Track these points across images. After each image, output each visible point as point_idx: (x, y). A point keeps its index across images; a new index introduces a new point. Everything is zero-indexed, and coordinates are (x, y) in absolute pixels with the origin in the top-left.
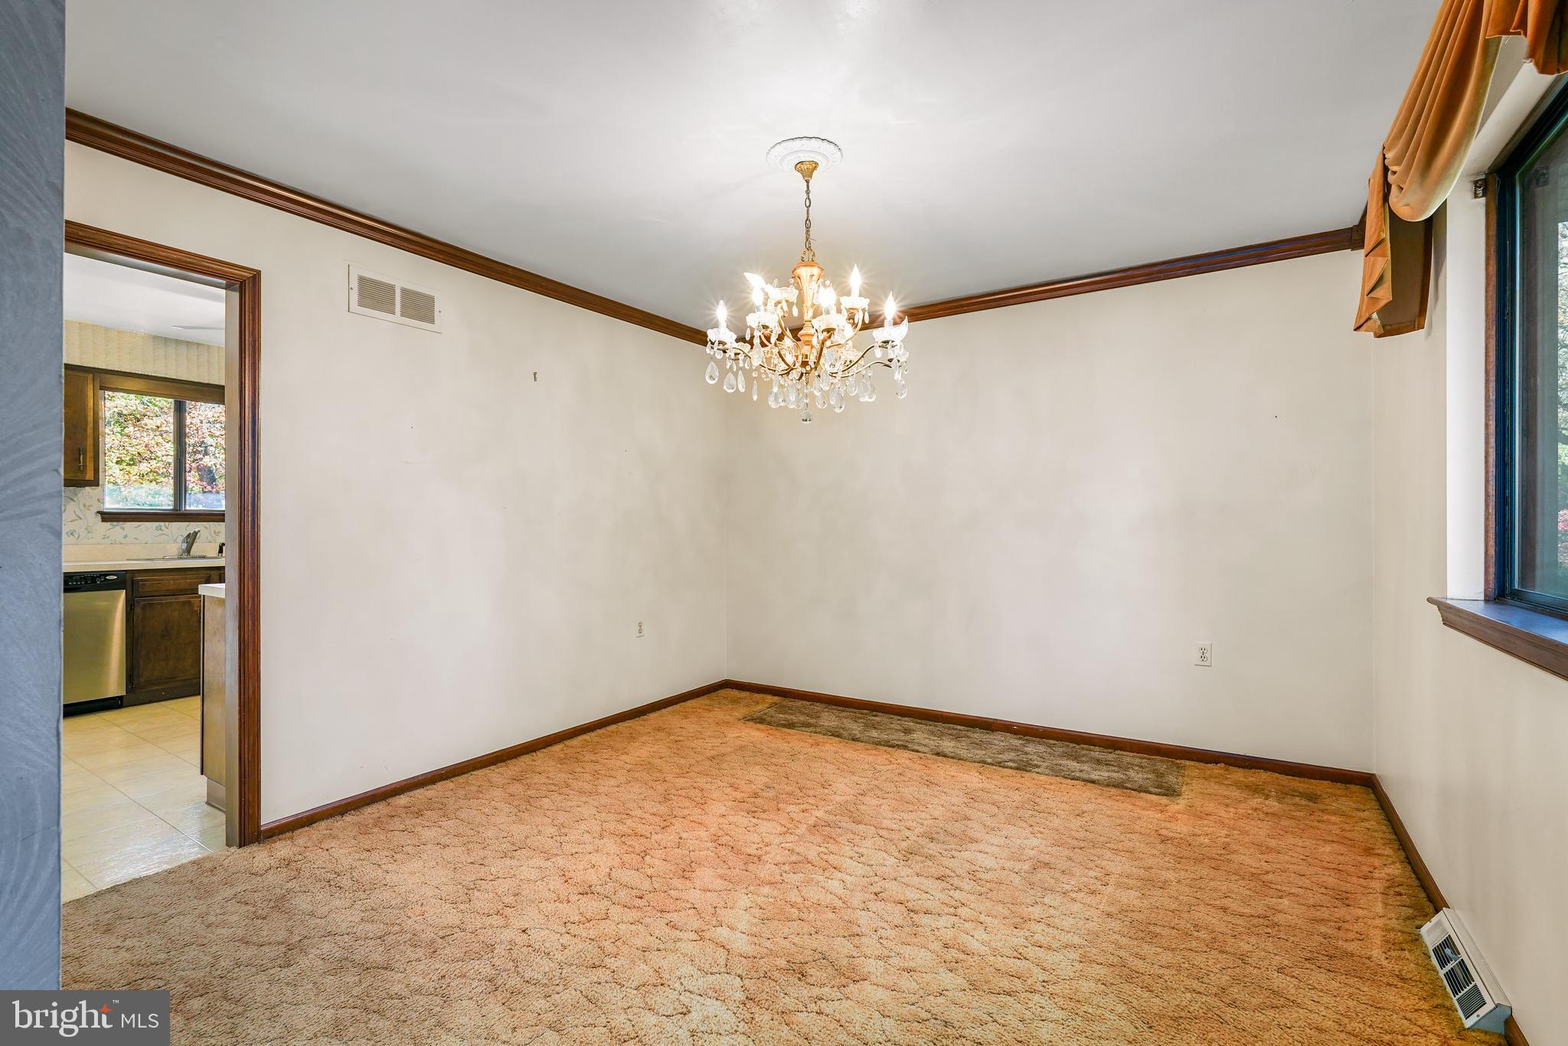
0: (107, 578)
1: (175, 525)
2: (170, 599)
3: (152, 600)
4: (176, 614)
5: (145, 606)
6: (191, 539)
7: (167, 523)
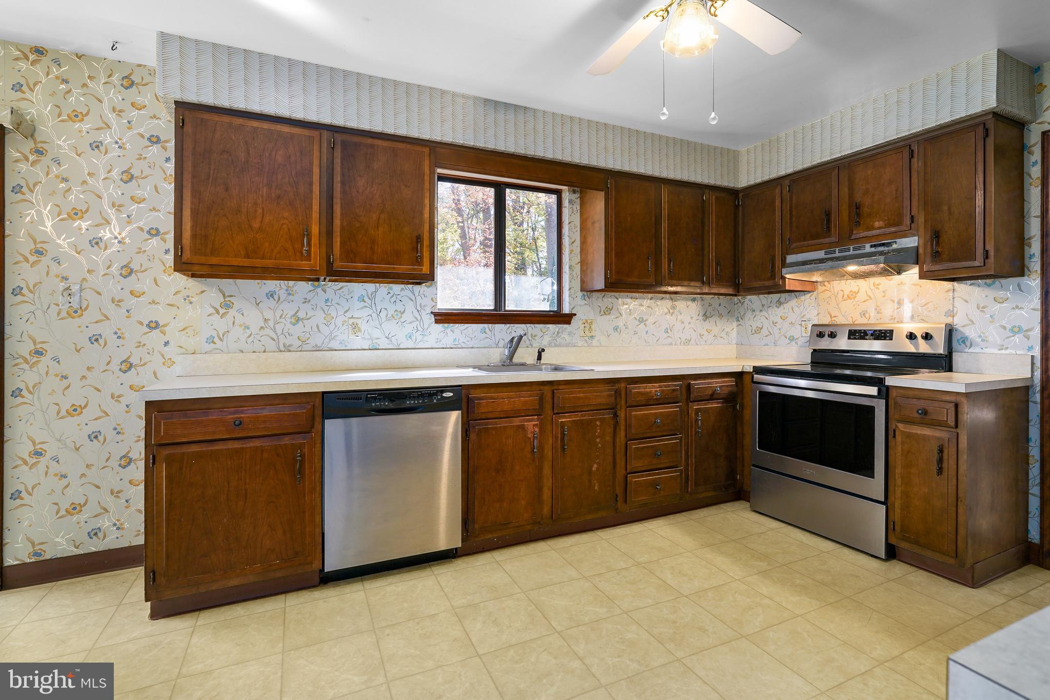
0: (444, 395)
1: (499, 327)
2: (503, 423)
3: (487, 424)
4: (510, 441)
5: (480, 430)
6: (515, 344)
7: (490, 325)
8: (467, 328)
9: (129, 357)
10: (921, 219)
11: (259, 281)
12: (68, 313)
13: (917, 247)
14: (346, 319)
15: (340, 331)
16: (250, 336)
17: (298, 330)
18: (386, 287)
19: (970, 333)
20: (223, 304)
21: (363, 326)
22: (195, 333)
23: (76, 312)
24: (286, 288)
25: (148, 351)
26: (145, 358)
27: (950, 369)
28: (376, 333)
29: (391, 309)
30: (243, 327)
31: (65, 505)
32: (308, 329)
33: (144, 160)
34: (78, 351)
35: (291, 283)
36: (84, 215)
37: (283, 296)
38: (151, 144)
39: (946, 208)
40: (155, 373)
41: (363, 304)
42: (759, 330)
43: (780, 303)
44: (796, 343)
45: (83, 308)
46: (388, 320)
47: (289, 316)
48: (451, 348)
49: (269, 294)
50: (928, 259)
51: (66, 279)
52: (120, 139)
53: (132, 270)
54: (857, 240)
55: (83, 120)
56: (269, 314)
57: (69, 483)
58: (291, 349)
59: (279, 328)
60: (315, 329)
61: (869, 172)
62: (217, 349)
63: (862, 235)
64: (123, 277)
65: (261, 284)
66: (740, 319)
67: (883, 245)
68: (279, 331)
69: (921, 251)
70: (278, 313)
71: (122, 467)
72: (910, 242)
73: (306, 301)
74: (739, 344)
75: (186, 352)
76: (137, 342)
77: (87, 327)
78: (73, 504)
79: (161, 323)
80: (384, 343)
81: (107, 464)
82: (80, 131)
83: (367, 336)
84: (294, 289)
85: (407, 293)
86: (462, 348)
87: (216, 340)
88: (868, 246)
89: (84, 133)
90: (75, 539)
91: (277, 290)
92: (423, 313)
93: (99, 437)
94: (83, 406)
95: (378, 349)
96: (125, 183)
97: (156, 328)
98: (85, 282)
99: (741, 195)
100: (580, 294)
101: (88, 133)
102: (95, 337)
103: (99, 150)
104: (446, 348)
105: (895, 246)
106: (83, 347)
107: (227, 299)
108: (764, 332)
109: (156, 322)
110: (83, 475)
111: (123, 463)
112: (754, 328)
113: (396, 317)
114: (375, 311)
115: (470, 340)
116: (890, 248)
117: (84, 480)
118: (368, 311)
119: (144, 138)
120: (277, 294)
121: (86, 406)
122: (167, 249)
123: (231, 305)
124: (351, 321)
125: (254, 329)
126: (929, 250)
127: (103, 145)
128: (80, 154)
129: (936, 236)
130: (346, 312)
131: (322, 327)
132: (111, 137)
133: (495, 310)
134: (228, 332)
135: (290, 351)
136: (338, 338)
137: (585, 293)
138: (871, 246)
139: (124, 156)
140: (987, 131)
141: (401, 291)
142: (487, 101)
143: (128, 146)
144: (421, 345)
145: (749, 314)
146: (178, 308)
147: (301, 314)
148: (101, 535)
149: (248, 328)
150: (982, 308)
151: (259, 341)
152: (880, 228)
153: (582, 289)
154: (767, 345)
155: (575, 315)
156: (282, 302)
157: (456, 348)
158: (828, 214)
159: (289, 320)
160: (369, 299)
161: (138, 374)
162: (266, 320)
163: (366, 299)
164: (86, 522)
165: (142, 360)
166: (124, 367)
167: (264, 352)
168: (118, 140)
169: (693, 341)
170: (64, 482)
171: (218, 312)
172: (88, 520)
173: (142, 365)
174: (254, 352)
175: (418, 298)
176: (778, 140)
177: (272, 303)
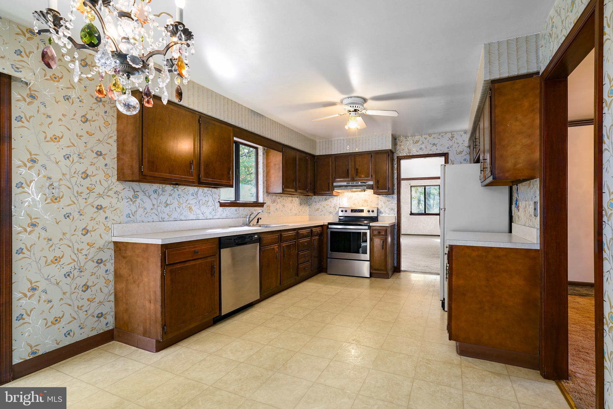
0: (255, 236)
2: (269, 247)
3: (265, 248)
5: (263, 251)
8: (231, 209)
9: (86, 227)
10: (374, 176)
11: (150, 184)
12: (51, 200)
13: (373, 185)
14: (186, 204)
15: (184, 211)
16: (146, 213)
17: (167, 210)
18: (202, 189)
19: (382, 210)
20: (134, 196)
21: (193, 208)
22: (121, 212)
23: (56, 199)
24: (161, 188)
25: (97, 223)
26: (95, 226)
27: (378, 221)
28: (198, 212)
29: (204, 199)
30: (143, 209)
31: (51, 319)
32: (171, 210)
33: (93, 111)
34: (58, 223)
35: (164, 185)
36: (60, 140)
37: (161, 192)
38: (97, 102)
39: (380, 174)
40: (100, 235)
41: (193, 197)
42: (318, 210)
43: (326, 199)
44: (332, 214)
45: (60, 197)
46: (203, 205)
47: (163, 203)
48: (225, 218)
49: (155, 191)
50: (376, 189)
51: (50, 179)
52: (81, 96)
53: (87, 175)
54: (356, 180)
55: (59, 81)
56: (155, 202)
57: (53, 305)
58: (164, 220)
59: (159, 209)
60: (174, 209)
61: (360, 159)
62: (132, 221)
63: (358, 179)
64: (83, 178)
65: (151, 186)
66: (310, 205)
67: (364, 183)
68: (159, 210)
69: (374, 186)
70: (159, 201)
71: (83, 291)
72: (371, 183)
73: (170, 195)
74: (310, 215)
75: (116, 223)
76: (91, 217)
77: (63, 208)
78: (55, 317)
79: (103, 206)
80: (201, 217)
81: (75, 291)
82: (57, 88)
83: (195, 213)
84: (165, 189)
85: (209, 192)
86: (229, 218)
87: (131, 216)
88: (360, 182)
89: (60, 89)
90: (57, 339)
91: (158, 189)
92: (216, 202)
93: (71, 275)
94: (61, 257)
95: (199, 220)
96: (83, 123)
97: (101, 209)
98: (61, 181)
99: (316, 158)
100: (266, 194)
101: (62, 89)
102: (67, 215)
103: (69, 101)
104: (223, 218)
105: (367, 184)
106: (60, 221)
107: (136, 193)
108: (320, 210)
109: (101, 206)
110: (61, 299)
111: (84, 289)
112: (316, 209)
113: (206, 204)
114: (198, 200)
115: (231, 214)
116: (366, 184)
117: (62, 302)
118: (195, 201)
119: (93, 98)
120: (158, 191)
121: (62, 257)
122: (106, 164)
123: (138, 196)
124: (189, 205)
125: (148, 210)
126: (376, 186)
127: (71, 98)
128: (58, 102)
129: (377, 182)
130: (186, 201)
131: (177, 208)
132: (76, 94)
133: (235, 200)
134: (136, 211)
135: (164, 221)
136: (183, 214)
137: (267, 194)
138: (361, 183)
139: (83, 107)
140: (389, 154)
141: (207, 191)
142: (252, 111)
143: (84, 101)
144: (215, 217)
145: (314, 203)
146: (112, 198)
147: (168, 202)
148: (72, 334)
149: (146, 209)
150: (385, 203)
151: (151, 216)
152: (363, 177)
153: (267, 192)
154: (321, 215)
155: (266, 203)
156: (160, 195)
157: (227, 218)
158: (348, 170)
159: (163, 205)
160: (196, 195)
161: (91, 236)
162: (153, 205)
163: (194, 195)
164: (63, 328)
165: (94, 228)
166: (84, 232)
167: (153, 222)
168: (79, 97)
169: (297, 215)
170: (50, 305)
171: (131, 200)
172: (64, 326)
173: (93, 231)
174: (148, 222)
175: (214, 194)
176: (331, 141)
177: (156, 196)
